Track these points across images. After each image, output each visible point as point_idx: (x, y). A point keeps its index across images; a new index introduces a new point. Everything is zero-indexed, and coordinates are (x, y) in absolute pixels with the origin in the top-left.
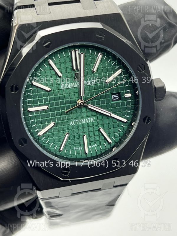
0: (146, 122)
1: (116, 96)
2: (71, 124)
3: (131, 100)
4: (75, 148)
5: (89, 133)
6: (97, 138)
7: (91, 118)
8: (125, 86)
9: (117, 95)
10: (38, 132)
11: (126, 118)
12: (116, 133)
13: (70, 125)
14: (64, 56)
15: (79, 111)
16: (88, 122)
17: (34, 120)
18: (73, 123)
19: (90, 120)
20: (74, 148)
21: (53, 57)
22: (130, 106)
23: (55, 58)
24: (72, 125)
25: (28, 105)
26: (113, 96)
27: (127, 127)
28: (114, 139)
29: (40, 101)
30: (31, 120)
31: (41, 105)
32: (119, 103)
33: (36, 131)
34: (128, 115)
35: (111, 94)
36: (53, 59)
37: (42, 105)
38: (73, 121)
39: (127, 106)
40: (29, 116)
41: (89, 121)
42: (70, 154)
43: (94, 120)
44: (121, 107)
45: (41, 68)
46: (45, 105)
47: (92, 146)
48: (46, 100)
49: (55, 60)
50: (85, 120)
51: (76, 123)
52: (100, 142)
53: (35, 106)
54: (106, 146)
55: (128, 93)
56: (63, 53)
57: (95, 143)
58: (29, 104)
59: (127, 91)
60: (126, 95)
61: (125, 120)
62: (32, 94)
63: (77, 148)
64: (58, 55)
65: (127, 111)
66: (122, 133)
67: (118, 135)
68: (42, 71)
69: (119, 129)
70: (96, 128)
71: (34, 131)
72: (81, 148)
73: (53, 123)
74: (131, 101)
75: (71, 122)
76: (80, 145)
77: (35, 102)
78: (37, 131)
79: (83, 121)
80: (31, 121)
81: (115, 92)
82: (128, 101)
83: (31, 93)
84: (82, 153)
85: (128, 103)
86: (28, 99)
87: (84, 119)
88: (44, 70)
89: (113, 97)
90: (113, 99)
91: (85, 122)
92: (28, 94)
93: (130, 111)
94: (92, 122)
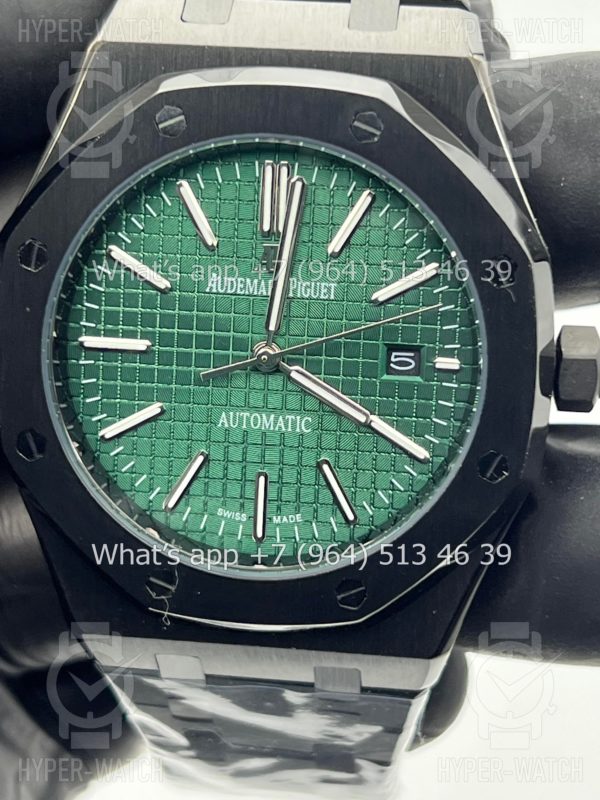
0: (488, 475)
1: (406, 356)
2: (223, 424)
3: (459, 382)
4: (220, 512)
5: (281, 469)
6: (307, 494)
7: (298, 418)
8: (442, 325)
9: (412, 354)
10: (104, 424)
11: (426, 445)
12: (380, 492)
13: (220, 425)
14: (239, 177)
15: (257, 381)
16: (284, 429)
17: (95, 380)
18: (228, 421)
19: (294, 423)
20: (220, 510)
21: (198, 175)
22: (452, 405)
23: (203, 180)
24: (226, 425)
25: (82, 323)
26: (396, 357)
27: (425, 478)
28: (371, 513)
29: (130, 319)
30: (85, 378)
31: (127, 335)
32: (411, 385)
33: (94, 419)
34: (435, 436)
35: (386, 344)
36: (197, 180)
37: (132, 335)
38: (231, 413)
39: (440, 402)
40: (81, 362)
41: (286, 427)
42: (202, 527)
43: (307, 425)
44: (415, 401)
45: (147, 206)
46: (144, 336)
47: (285, 519)
48: (148, 320)
49: (203, 187)
50: (276, 419)
51: (241, 424)
52: (316, 511)
53: (108, 334)
54: (336, 530)
55: (450, 354)
56: (237, 165)
57: (297, 510)
58: (87, 321)
59: (446, 347)
60: (439, 359)
61: (422, 453)
62: (102, 289)
63: (228, 514)
64: (217, 169)
65: (434, 420)
66: (405, 495)
67: (387, 502)
68: (152, 215)
69: (393, 481)
70: (309, 458)
71: (88, 417)
72: (243, 515)
73: (160, 404)
74: (456, 386)
75: (224, 414)
76: (242, 505)
77: (111, 318)
78: (99, 421)
79: (266, 421)
80: (84, 382)
81: (399, 342)
82: (444, 384)
83: (101, 286)
84: (243, 535)
85: (445, 394)
86: (86, 304)
87: (272, 416)
88: (159, 215)
89: (393, 359)
90: (392, 365)
91: (274, 427)
92: (91, 285)
93: (445, 424)
94: (298, 430)
